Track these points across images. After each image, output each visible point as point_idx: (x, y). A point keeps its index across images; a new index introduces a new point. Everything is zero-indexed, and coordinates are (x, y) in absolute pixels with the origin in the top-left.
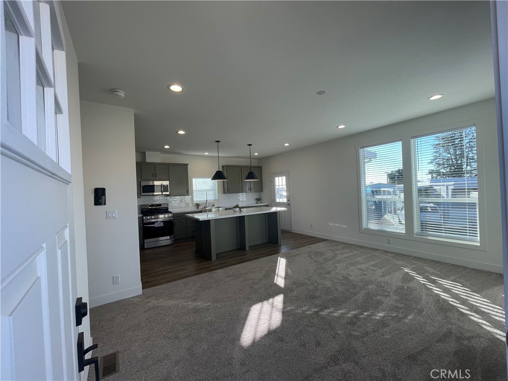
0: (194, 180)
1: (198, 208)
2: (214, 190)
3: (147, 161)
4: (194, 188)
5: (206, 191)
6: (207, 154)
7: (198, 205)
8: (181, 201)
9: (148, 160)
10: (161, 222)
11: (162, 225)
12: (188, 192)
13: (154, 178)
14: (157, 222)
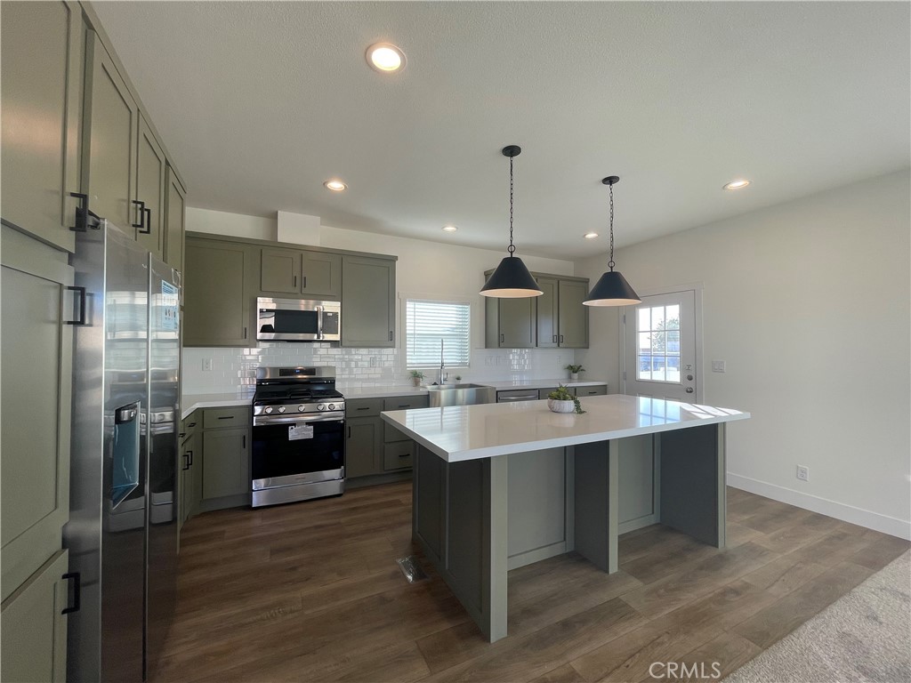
0: (410, 305)
1: (416, 384)
2: (460, 336)
3: (279, 240)
4: (409, 329)
5: (441, 338)
6: (450, 229)
7: (416, 377)
8: (372, 362)
9: (284, 237)
10: (309, 423)
11: (308, 433)
12: (391, 336)
13: (297, 290)
14: (294, 424)
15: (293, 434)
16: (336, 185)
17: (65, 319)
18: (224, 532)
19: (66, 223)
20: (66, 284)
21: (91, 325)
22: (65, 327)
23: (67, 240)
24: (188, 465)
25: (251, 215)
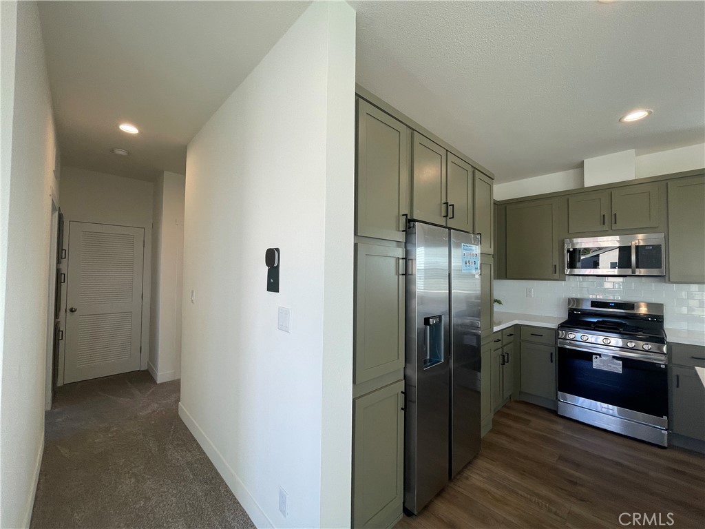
3: (586, 186)
9: (590, 181)
10: (617, 358)
11: (617, 368)
13: (606, 227)
14: (600, 355)
15: (597, 364)
16: (636, 116)
17: (400, 273)
18: (530, 421)
19: (400, 229)
20: (401, 257)
21: (412, 274)
22: (400, 276)
23: (401, 237)
24: (504, 362)
25: (560, 171)
